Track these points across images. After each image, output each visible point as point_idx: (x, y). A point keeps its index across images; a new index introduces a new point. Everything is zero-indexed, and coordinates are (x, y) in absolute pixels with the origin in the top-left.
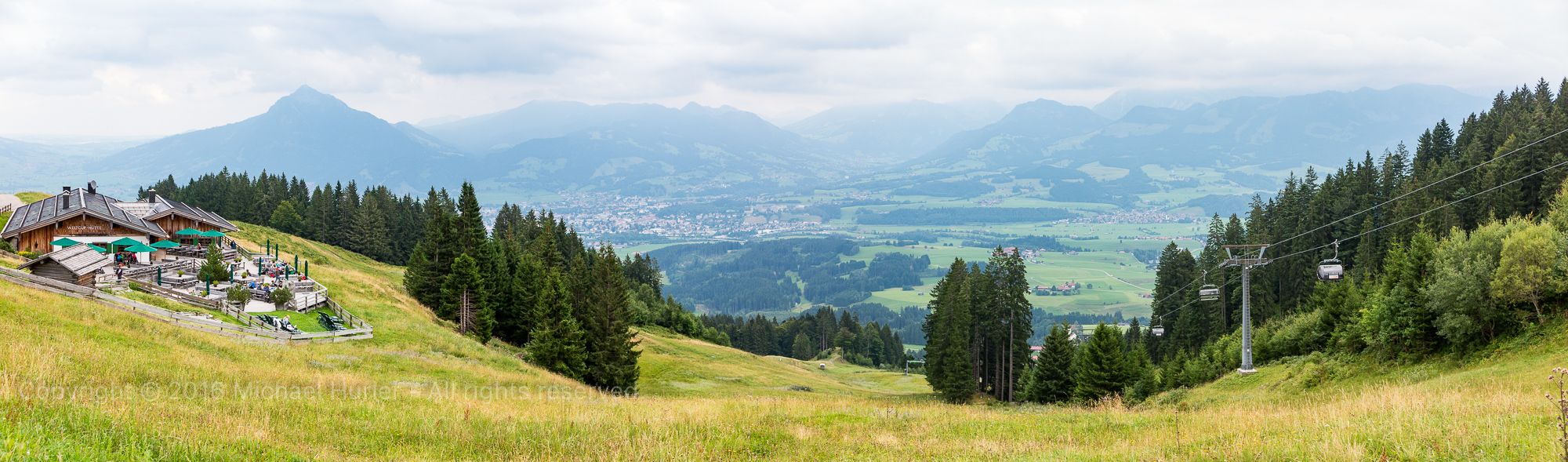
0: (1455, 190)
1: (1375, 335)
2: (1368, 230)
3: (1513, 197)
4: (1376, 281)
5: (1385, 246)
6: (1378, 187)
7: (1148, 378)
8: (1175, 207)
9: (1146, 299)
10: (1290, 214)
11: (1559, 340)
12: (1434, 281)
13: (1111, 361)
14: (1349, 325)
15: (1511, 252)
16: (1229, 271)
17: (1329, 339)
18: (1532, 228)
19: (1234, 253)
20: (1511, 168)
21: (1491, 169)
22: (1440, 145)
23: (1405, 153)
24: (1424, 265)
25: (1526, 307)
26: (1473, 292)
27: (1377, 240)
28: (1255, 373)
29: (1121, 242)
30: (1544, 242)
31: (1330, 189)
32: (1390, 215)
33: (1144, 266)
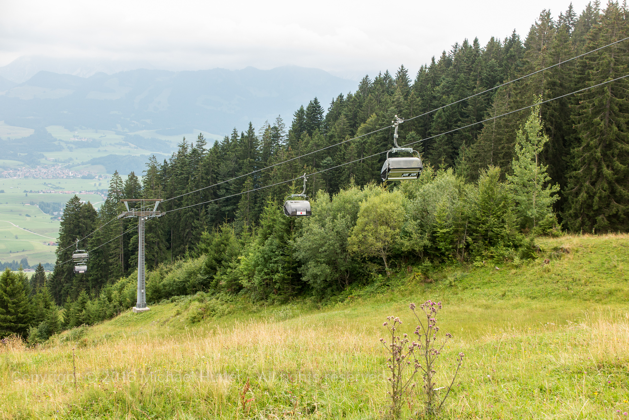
0: (323, 159)
1: (251, 278)
2: (248, 190)
3: (371, 167)
4: (254, 233)
5: (262, 203)
6: (258, 153)
7: (52, 318)
8: (79, 165)
9: (50, 246)
10: (181, 174)
11: (402, 291)
12: (301, 235)
13: (17, 305)
14: (229, 270)
15: (366, 214)
16: (127, 222)
17: (212, 281)
18: (385, 195)
19: (132, 206)
20: (371, 143)
21: (354, 142)
22: (312, 120)
23: (282, 126)
24: (294, 221)
25: (376, 261)
26: (333, 245)
27: (255, 198)
28: (148, 310)
29: (26, 195)
30: (395, 206)
31: (217, 153)
32: (267, 177)
33: (48, 217)
